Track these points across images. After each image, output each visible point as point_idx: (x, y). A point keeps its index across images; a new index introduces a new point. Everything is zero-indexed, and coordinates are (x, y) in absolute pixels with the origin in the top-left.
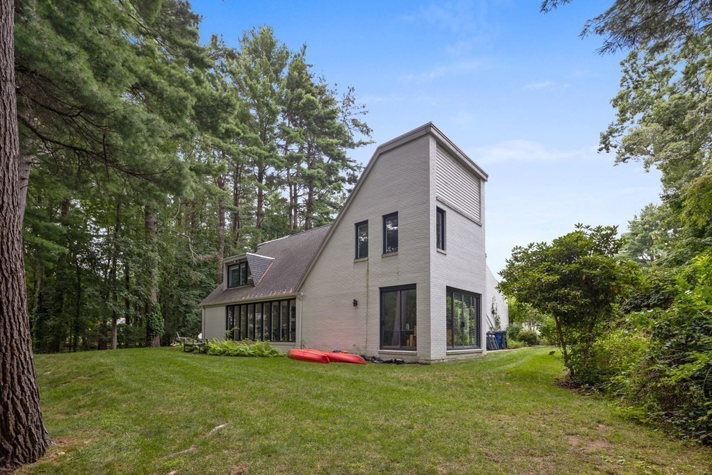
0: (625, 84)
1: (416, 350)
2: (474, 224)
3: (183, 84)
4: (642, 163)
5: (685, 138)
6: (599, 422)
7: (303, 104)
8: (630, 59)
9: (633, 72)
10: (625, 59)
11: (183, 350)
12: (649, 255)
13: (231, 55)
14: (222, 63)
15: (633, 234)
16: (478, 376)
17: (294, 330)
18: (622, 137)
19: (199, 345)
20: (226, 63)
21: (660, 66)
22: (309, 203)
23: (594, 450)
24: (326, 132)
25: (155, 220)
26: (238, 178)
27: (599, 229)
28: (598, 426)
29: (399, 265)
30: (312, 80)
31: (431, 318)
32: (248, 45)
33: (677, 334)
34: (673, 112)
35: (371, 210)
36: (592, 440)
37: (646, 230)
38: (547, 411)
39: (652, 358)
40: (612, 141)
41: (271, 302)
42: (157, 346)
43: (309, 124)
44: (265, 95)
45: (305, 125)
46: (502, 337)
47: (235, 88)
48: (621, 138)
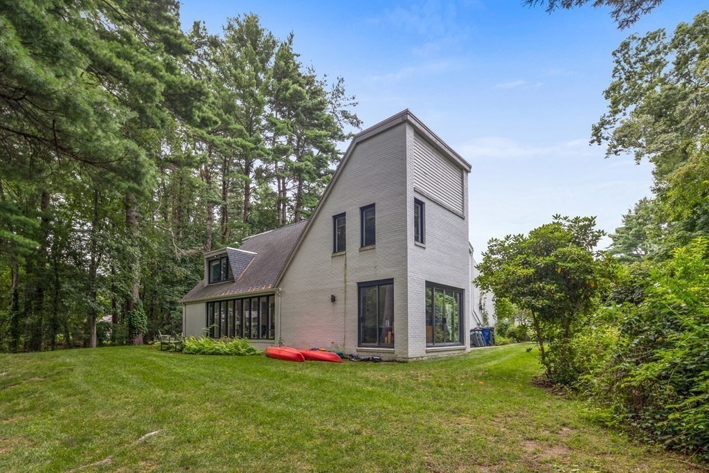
0: (617, 74)
1: (393, 347)
2: (457, 217)
3: (153, 71)
4: (633, 156)
5: (676, 130)
6: (564, 425)
7: (290, 94)
8: (622, 50)
9: (625, 62)
10: (617, 48)
11: (160, 348)
12: (644, 249)
13: (214, 43)
14: (205, 52)
15: (627, 229)
16: (453, 374)
17: (273, 327)
18: (614, 128)
19: (175, 343)
20: (209, 52)
21: (652, 56)
22: (299, 197)
23: (549, 458)
24: (315, 124)
25: (136, 214)
26: (226, 170)
27: (577, 220)
28: (561, 430)
29: (377, 260)
30: (300, 70)
31: (409, 314)
32: (233, 33)
33: (646, 330)
34: (663, 103)
35: (347, 202)
36: (551, 446)
37: (640, 224)
38: (512, 413)
39: (619, 356)
40: (604, 133)
41: (250, 298)
42: (139, 344)
43: (297, 116)
44: (251, 85)
45: (293, 116)
46: (489, 334)
47: (220, 78)
48: (613, 130)
